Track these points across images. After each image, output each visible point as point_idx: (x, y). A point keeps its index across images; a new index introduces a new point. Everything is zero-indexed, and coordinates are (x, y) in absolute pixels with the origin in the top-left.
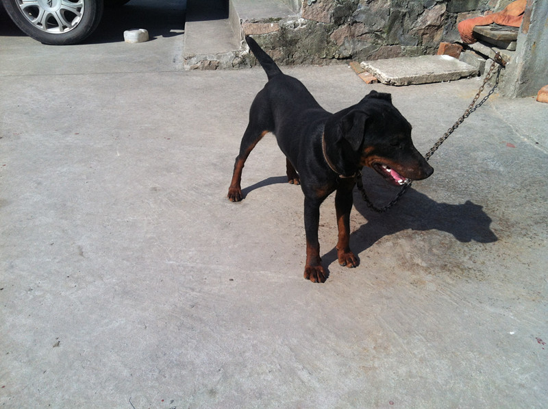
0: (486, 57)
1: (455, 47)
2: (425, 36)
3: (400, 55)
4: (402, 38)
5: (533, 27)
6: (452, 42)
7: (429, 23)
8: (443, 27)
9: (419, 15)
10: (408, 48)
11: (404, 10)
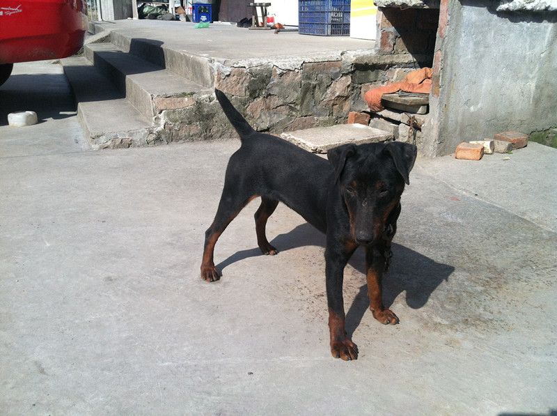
0: (398, 123)
1: (363, 116)
2: (335, 107)
3: (314, 125)
4: (315, 109)
5: (443, 90)
6: (359, 111)
7: (337, 94)
8: (350, 98)
9: (328, 87)
10: (321, 118)
11: (314, 83)
